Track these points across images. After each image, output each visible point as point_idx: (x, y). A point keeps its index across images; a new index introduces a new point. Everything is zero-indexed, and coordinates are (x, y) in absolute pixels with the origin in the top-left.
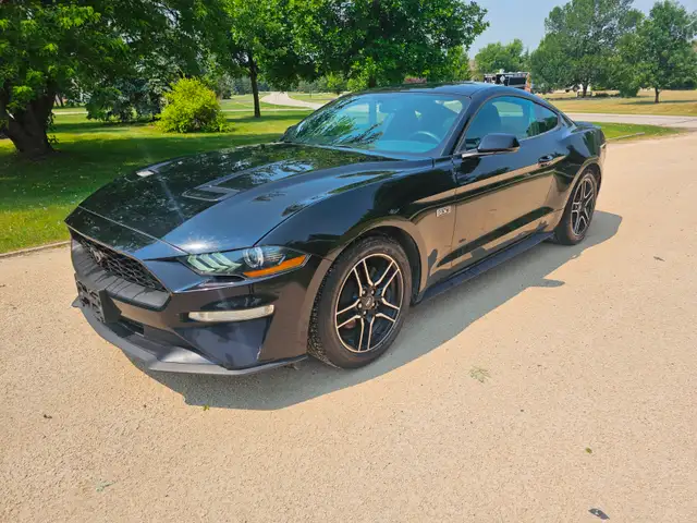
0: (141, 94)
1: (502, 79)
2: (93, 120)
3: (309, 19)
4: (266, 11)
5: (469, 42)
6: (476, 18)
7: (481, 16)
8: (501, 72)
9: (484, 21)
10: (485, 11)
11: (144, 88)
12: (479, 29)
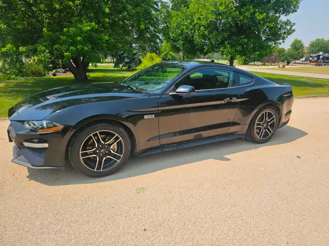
0: (134, 59)
1: (321, 57)
2: (116, 68)
3: (202, 28)
4: (184, 25)
5: (284, 38)
6: (288, 27)
7: (292, 26)
8: (321, 53)
9: (293, 28)
10: (294, 24)
11: (135, 56)
12: (290, 32)
